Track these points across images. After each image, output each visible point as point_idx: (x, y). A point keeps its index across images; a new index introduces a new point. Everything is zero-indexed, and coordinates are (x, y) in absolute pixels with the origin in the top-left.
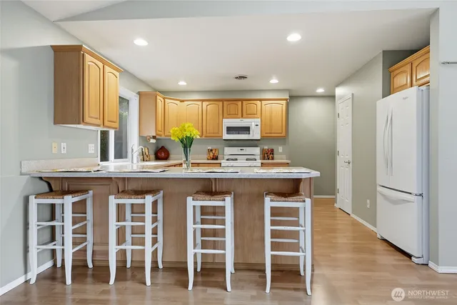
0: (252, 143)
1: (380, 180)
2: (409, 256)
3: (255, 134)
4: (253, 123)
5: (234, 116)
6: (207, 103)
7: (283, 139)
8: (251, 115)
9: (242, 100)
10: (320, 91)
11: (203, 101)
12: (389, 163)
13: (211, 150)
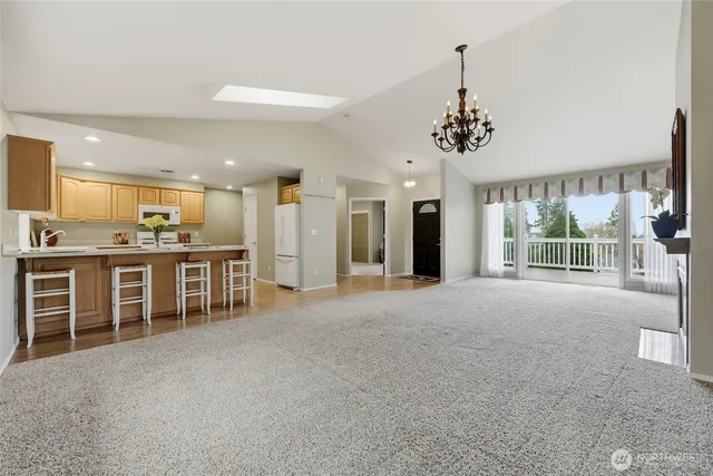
0: (172, 228)
1: (277, 252)
2: (291, 288)
3: (175, 220)
4: (172, 210)
5: (152, 202)
6: (119, 187)
7: (198, 226)
8: (170, 203)
9: (160, 189)
10: (229, 187)
11: (112, 184)
12: (282, 241)
13: (120, 235)
